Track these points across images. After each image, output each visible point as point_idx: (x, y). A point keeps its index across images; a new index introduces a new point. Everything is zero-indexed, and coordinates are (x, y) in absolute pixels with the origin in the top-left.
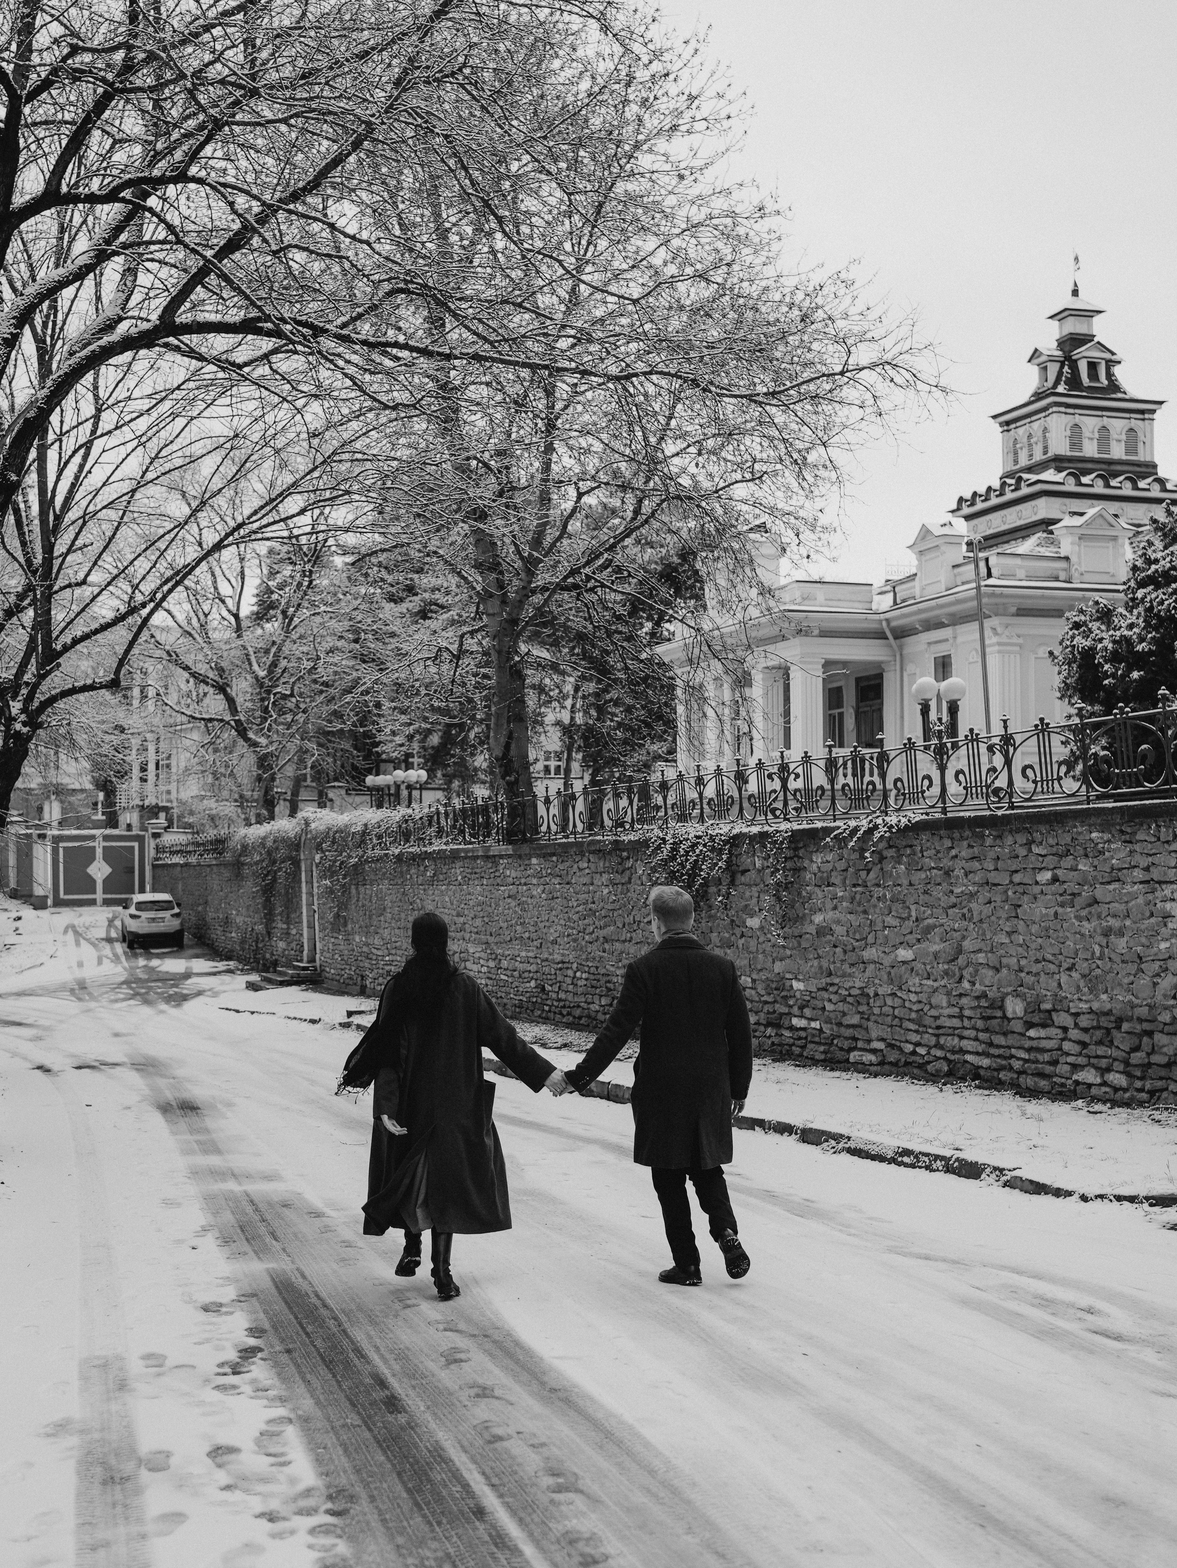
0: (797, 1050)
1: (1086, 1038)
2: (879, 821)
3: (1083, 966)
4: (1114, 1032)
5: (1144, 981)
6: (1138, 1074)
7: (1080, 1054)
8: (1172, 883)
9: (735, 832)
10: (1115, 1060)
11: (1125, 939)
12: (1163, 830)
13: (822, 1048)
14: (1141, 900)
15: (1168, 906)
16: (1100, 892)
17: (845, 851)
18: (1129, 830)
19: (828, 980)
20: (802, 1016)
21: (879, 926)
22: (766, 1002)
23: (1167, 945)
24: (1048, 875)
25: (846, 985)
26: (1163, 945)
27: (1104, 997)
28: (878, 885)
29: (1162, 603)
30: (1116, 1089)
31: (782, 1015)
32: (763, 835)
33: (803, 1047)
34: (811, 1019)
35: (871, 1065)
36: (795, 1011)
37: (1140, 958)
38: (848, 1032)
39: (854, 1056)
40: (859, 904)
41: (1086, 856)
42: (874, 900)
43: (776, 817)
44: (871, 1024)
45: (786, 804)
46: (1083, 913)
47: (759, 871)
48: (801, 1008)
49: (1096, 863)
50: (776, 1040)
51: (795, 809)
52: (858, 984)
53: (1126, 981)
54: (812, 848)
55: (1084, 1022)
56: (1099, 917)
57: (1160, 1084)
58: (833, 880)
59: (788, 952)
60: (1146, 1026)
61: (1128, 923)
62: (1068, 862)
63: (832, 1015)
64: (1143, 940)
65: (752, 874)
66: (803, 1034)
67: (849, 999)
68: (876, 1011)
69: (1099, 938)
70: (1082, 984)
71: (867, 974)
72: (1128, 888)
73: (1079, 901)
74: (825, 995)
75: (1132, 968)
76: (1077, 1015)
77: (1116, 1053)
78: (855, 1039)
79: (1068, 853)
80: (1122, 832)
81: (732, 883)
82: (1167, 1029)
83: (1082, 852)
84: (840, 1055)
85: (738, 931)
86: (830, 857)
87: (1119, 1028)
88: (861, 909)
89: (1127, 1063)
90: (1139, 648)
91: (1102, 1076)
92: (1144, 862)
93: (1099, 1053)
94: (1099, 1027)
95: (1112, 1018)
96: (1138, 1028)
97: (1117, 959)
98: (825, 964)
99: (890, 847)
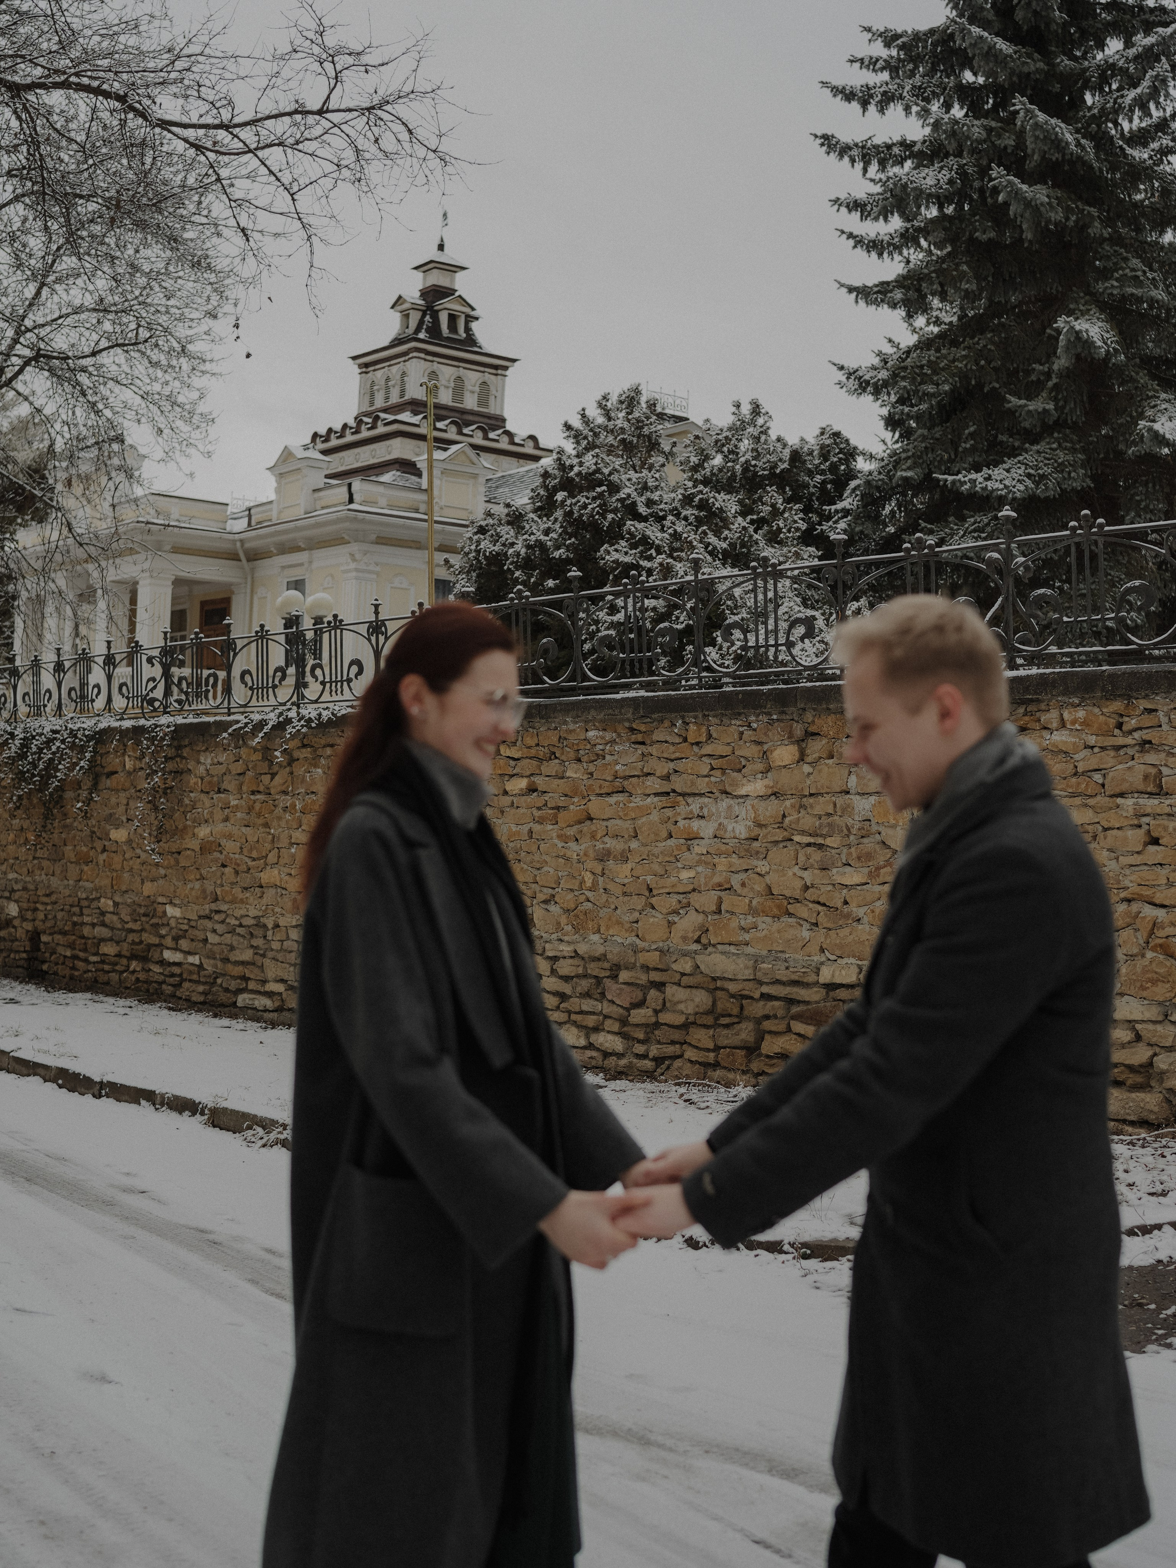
0: (168, 989)
1: (567, 989)
2: (292, 714)
3: (568, 899)
4: (608, 983)
5: (656, 919)
6: (641, 1036)
7: (558, 1008)
8: (701, 795)
9: (102, 725)
10: (606, 1017)
11: (629, 865)
12: (692, 727)
13: (201, 988)
14: (655, 816)
15: (695, 824)
16: (595, 806)
17: (243, 752)
18: (643, 728)
19: (214, 906)
20: (176, 949)
21: (284, 842)
22: (131, 931)
23: (692, 874)
24: (523, 783)
25: (238, 913)
26: (685, 875)
27: (595, 938)
28: (285, 793)
29: (585, 506)
30: (606, 1054)
31: (150, 946)
32: (138, 731)
33: (178, 986)
34: (189, 953)
35: (266, 1011)
36: (168, 941)
37: (651, 890)
38: (238, 970)
39: (242, 1000)
40: (259, 815)
41: (579, 760)
42: (279, 811)
43: (155, 710)
44: (267, 962)
45: (168, 693)
46: (571, 832)
47: (129, 773)
48: (176, 939)
49: (592, 768)
50: (142, 976)
51: (179, 702)
52: (253, 912)
53: (627, 918)
54: (201, 747)
55: (565, 967)
56: (593, 837)
57: (670, 1050)
58: (224, 786)
59: (162, 871)
60: (655, 976)
61: (634, 845)
62: (552, 767)
63: (215, 948)
64: (656, 867)
65: (121, 777)
66: (177, 970)
67: (239, 930)
68: (276, 945)
69: (591, 864)
70: (563, 920)
71: (264, 901)
72: (637, 801)
73: (562, 815)
74: (209, 924)
75: (639, 902)
76: (555, 959)
77: (607, 1008)
78: (245, 979)
79: (553, 755)
80: (632, 730)
81: (95, 787)
82: (685, 980)
83: (572, 755)
84: (223, 997)
85: (99, 845)
86: (223, 758)
87: (615, 977)
88: (261, 821)
89: (624, 1022)
90: (557, 554)
91: (587, 1037)
92: (663, 768)
93: (585, 1008)
94: (585, 976)
95: (607, 965)
96: (643, 978)
97: (617, 890)
98: (210, 888)
99: (304, 746)
